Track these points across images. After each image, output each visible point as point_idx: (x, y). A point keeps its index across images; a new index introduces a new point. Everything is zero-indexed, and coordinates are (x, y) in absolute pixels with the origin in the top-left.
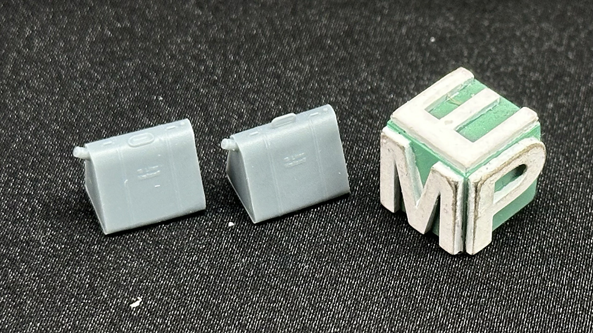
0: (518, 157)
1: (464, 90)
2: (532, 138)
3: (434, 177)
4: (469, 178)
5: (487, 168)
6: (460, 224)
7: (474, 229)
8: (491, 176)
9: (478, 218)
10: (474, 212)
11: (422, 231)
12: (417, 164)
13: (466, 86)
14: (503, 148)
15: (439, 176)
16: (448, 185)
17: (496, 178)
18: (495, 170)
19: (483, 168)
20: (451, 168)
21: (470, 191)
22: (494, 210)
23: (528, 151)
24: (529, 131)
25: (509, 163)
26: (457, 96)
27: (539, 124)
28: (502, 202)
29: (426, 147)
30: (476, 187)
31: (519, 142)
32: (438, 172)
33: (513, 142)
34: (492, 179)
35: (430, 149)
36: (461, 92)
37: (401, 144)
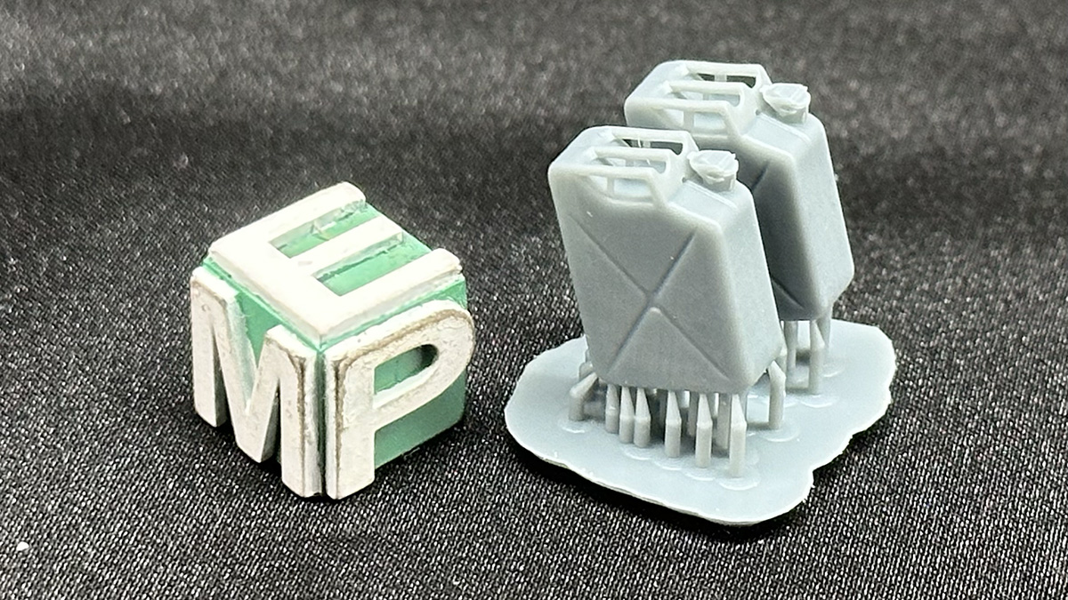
0: (419, 329)
1: (347, 220)
2: (448, 301)
3: (270, 351)
4: (325, 353)
5: (359, 341)
6: (314, 438)
7: (338, 450)
8: (365, 354)
9: (344, 429)
10: (336, 417)
11: (258, 460)
12: (248, 334)
13: (351, 214)
14: (393, 311)
15: (277, 349)
16: (290, 363)
17: (375, 360)
18: (373, 345)
19: (355, 338)
20: (300, 337)
21: (328, 378)
22: (376, 419)
23: (438, 321)
24: (443, 287)
25: (400, 337)
26: (332, 228)
27: (462, 278)
28: (389, 408)
29: (262, 301)
30: (337, 370)
31: (424, 305)
32: (276, 342)
33: (412, 302)
34: (367, 359)
35: (268, 305)
36: (341, 222)
37: (221, 295)
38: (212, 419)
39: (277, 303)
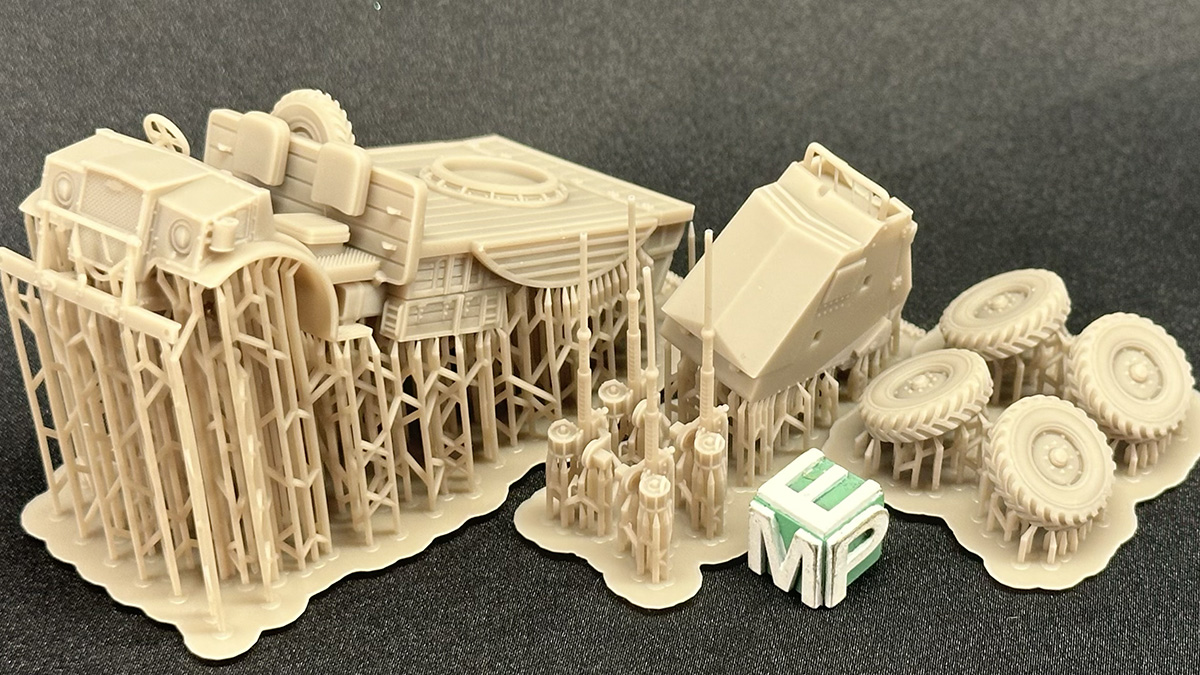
0: (866, 523)
1: (817, 467)
2: (877, 506)
3: (796, 542)
4: (827, 541)
5: (841, 533)
6: (820, 583)
7: (832, 585)
8: (845, 539)
9: (835, 575)
10: (832, 570)
11: (787, 590)
12: (781, 532)
13: (818, 464)
14: (855, 514)
15: (801, 541)
16: (809, 548)
17: (849, 541)
18: (848, 534)
19: (838, 532)
20: (812, 534)
21: (828, 553)
22: (848, 568)
23: (874, 517)
24: (874, 500)
25: (858, 530)
26: (812, 473)
27: (882, 494)
28: (854, 561)
29: (788, 516)
30: (833, 550)
31: (866, 510)
32: (800, 537)
33: (861, 509)
35: (792, 519)
37: (767, 515)
38: (759, 572)
39: (799, 518)
